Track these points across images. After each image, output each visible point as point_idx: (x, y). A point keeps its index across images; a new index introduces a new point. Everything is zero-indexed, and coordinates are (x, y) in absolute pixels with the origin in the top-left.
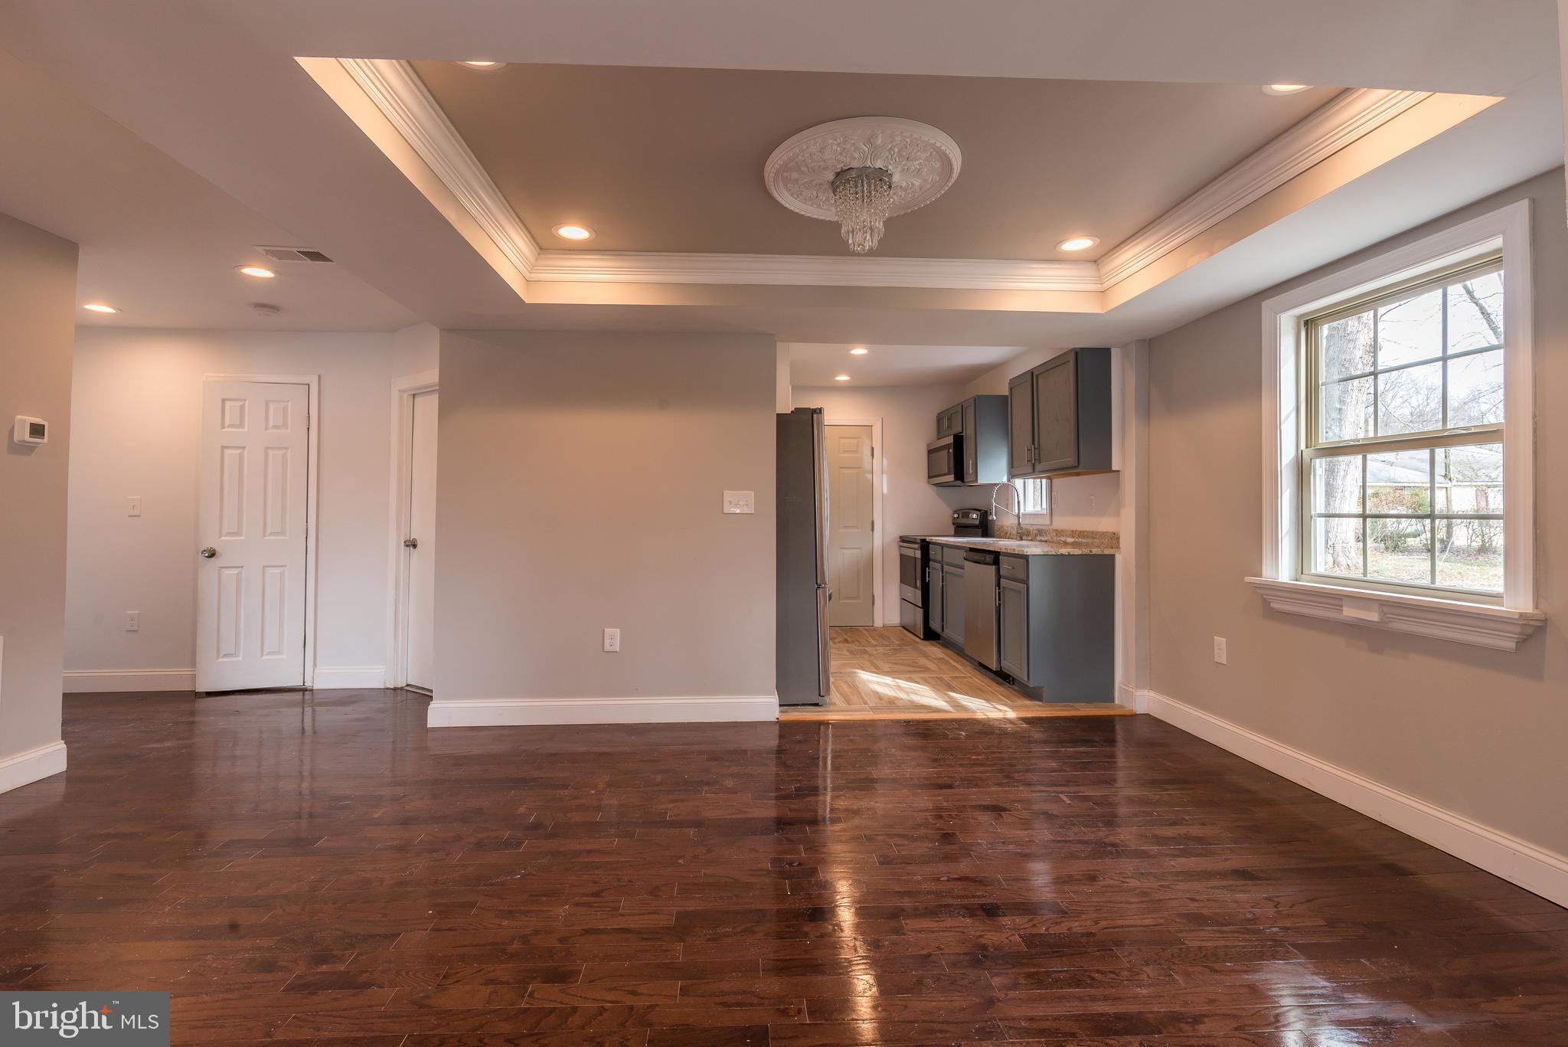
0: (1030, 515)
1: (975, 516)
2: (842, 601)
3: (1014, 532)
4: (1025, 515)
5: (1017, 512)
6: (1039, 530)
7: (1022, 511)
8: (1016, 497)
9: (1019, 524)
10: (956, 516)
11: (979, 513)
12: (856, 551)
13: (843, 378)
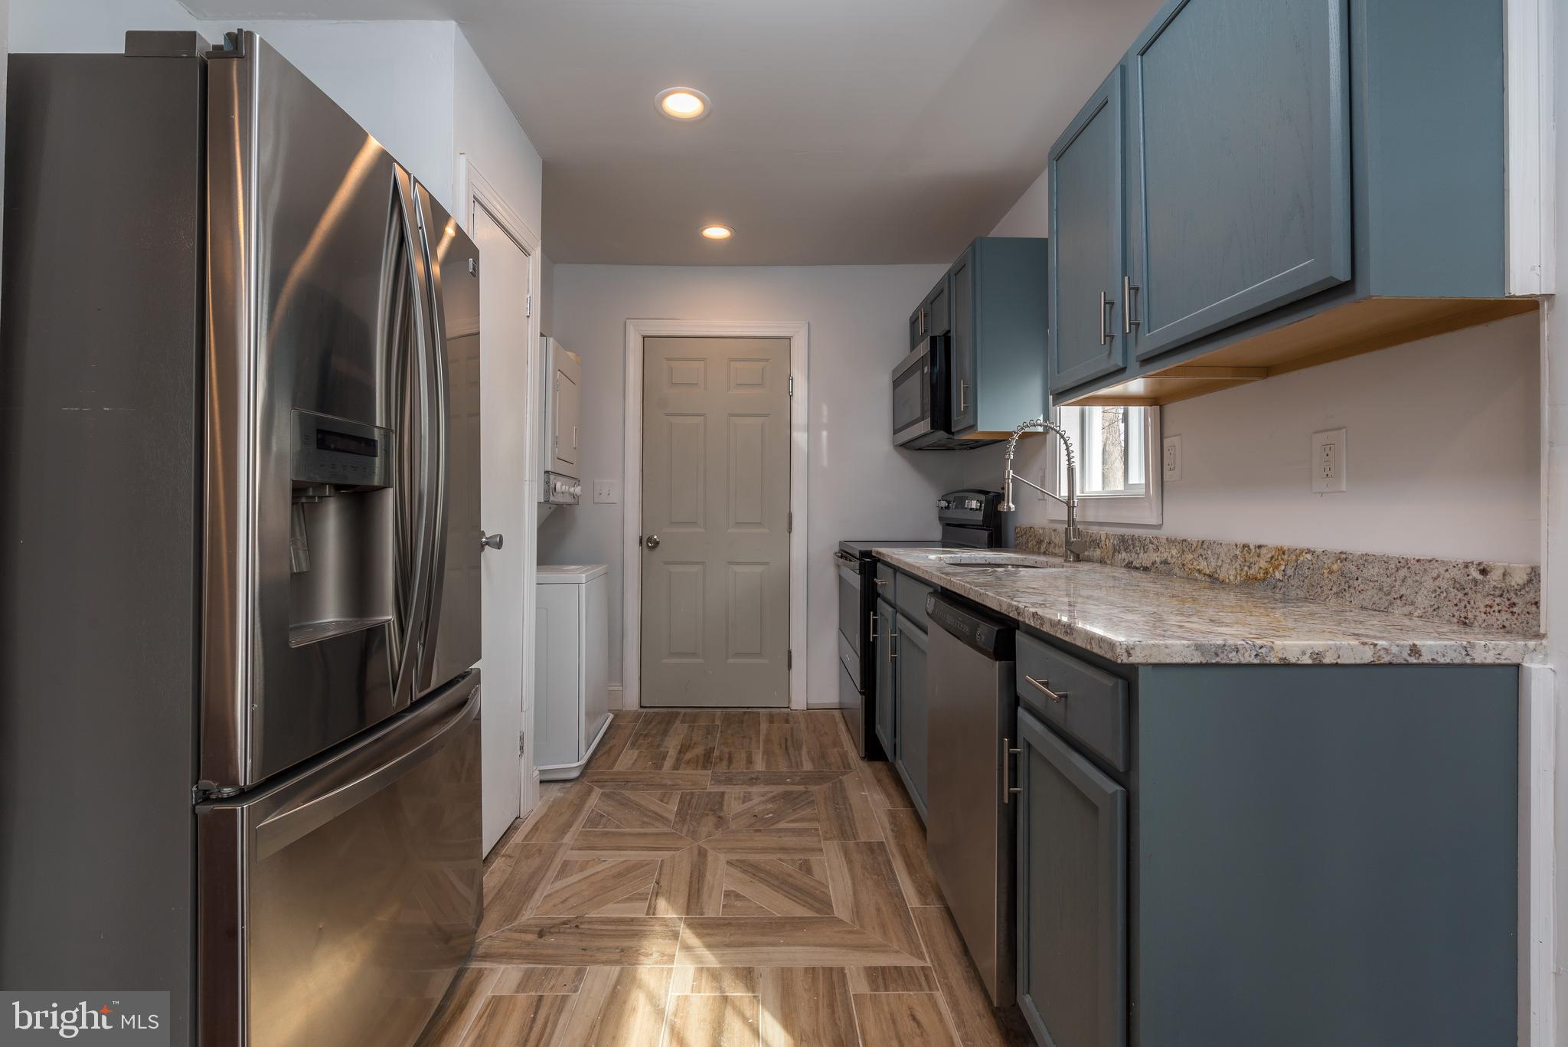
0: (1098, 501)
1: (974, 504)
2: (730, 661)
3: (1060, 539)
4: (1084, 500)
5: (1064, 493)
6: (1123, 539)
7: (1078, 493)
8: (1064, 452)
9: (1071, 521)
10: (944, 504)
11: (983, 498)
12: (758, 569)
13: (716, 232)
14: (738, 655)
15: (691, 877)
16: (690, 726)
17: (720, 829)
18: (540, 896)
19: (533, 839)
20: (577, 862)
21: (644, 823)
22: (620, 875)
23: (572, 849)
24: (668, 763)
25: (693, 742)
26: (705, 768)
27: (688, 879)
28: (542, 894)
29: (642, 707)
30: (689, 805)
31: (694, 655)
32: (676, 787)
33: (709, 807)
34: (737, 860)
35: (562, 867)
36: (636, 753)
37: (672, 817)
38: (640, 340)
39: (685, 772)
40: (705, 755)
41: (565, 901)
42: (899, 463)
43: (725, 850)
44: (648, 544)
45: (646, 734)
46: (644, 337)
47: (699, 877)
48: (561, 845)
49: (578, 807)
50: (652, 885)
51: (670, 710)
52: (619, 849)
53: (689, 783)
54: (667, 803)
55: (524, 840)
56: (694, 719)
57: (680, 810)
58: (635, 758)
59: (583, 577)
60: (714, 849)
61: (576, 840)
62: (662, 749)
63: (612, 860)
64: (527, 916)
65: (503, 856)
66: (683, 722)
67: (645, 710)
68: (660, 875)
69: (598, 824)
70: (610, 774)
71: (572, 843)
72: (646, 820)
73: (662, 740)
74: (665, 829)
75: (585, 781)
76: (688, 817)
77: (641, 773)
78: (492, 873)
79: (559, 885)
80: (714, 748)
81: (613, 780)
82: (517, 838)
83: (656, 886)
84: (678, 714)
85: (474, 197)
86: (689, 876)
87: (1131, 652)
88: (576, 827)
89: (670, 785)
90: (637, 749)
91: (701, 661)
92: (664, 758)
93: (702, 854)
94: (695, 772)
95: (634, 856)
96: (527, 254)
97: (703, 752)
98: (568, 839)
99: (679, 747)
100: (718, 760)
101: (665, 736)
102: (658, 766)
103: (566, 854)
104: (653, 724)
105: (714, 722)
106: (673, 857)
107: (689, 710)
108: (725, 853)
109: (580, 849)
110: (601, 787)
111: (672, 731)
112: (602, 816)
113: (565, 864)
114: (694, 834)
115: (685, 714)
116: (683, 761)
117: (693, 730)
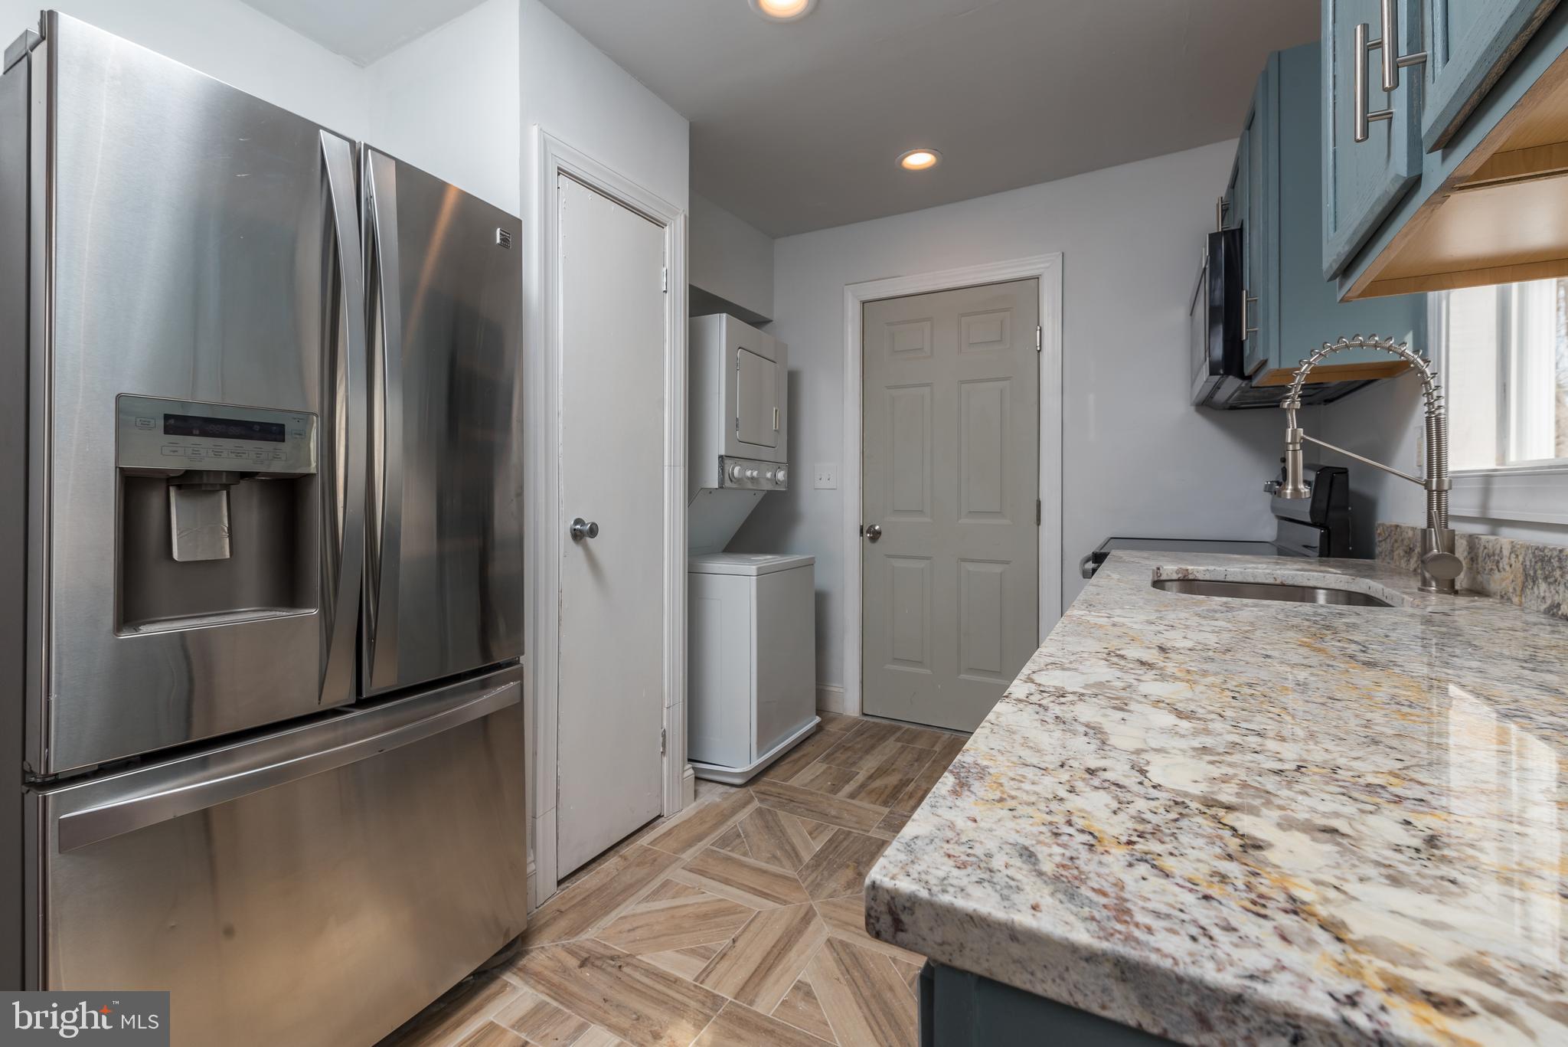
2: (963, 676)
12: (997, 569)
13: (919, 160)
14: (972, 670)
15: (774, 947)
16: (902, 747)
17: (849, 891)
18: (617, 915)
19: (659, 845)
20: (678, 884)
21: (774, 857)
22: (705, 916)
23: (683, 868)
24: (848, 788)
25: (894, 767)
26: (885, 803)
27: (769, 949)
28: (620, 913)
29: (864, 715)
30: (836, 847)
31: (919, 663)
32: (838, 820)
33: (856, 856)
34: (841, 942)
35: (660, 886)
36: (825, 766)
37: (807, 858)
38: (858, 306)
39: (863, 804)
40: (895, 787)
41: (633, 929)
42: (1205, 430)
43: (836, 922)
44: (871, 534)
45: (850, 747)
46: (864, 303)
47: (782, 950)
48: (678, 859)
49: (724, 817)
50: (728, 941)
51: (893, 723)
52: (726, 882)
53: (854, 819)
54: (813, 839)
55: (651, 843)
56: (914, 737)
57: (822, 851)
58: (818, 774)
59: (752, 569)
60: (825, 916)
61: (696, 858)
62: (853, 770)
63: (714, 893)
64: (589, 936)
65: (621, 856)
66: (898, 740)
67: (866, 719)
68: (743, 932)
69: (728, 845)
70: (781, 787)
71: (689, 860)
72: (778, 853)
73: (861, 758)
74: (790, 872)
75: (751, 790)
76: (825, 863)
77: (812, 794)
78: (598, 873)
79: (643, 907)
80: (913, 779)
81: (779, 795)
82: (645, 840)
83: (731, 944)
84: (899, 728)
85: (559, 168)
86: (773, 944)
87: (905, 918)
88: (706, 843)
89: (834, 817)
90: (827, 764)
91: (929, 672)
92: (848, 782)
93: (807, 918)
94: (872, 806)
95: (734, 896)
96: (660, 224)
97: (896, 783)
98: (687, 856)
99: (873, 771)
100: (906, 797)
101: (867, 754)
102: (835, 789)
103: (677, 874)
104: (864, 736)
105: (933, 746)
106: (773, 912)
107: (914, 727)
108: (834, 926)
109: (691, 871)
110: (761, 801)
111: (880, 748)
112: (739, 836)
113: (666, 884)
114: (816, 886)
115: (908, 730)
116: (865, 789)
117: (903, 752)
